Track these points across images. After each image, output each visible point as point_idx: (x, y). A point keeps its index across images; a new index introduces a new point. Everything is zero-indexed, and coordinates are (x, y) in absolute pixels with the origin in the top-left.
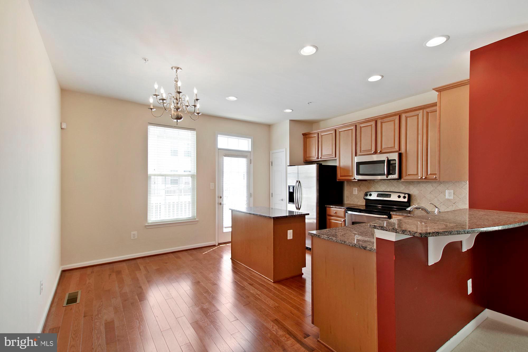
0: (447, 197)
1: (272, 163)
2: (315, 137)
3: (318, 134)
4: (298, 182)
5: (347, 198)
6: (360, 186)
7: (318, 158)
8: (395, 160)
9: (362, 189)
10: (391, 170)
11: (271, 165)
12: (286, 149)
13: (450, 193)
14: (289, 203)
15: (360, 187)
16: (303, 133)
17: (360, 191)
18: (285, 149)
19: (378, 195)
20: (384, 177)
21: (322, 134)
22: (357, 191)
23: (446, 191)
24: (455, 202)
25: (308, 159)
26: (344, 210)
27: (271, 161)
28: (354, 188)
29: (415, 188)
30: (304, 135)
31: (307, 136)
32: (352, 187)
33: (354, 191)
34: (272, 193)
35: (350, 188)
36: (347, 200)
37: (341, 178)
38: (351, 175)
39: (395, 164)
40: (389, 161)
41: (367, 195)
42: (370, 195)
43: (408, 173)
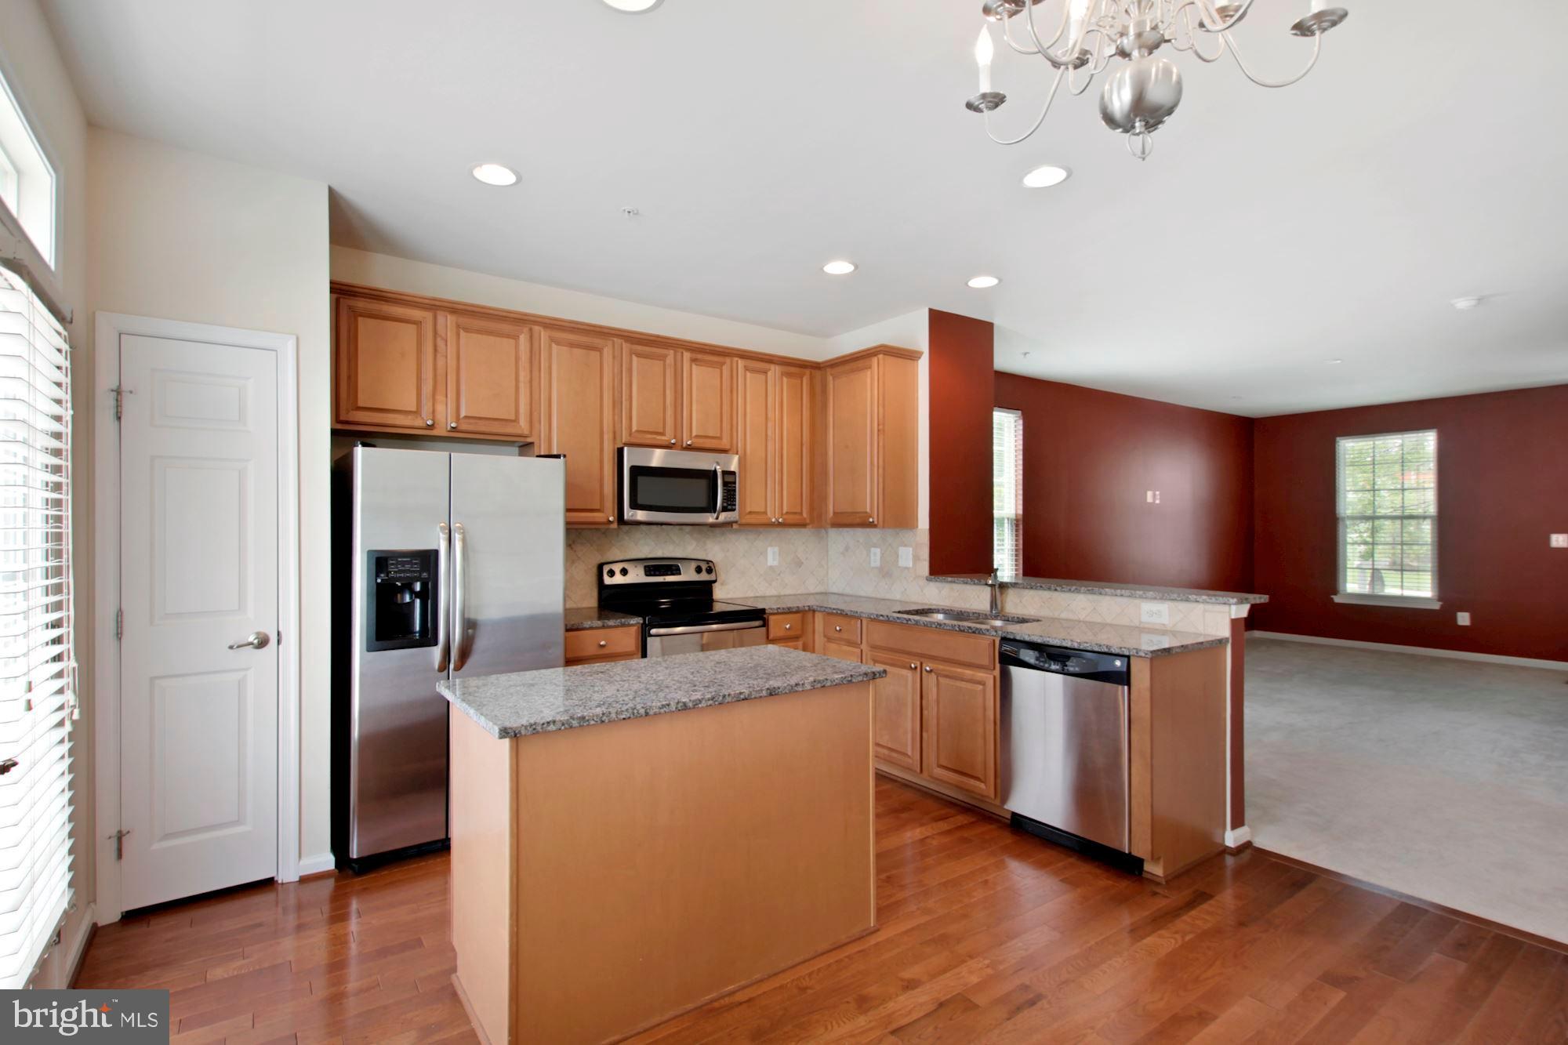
0: (770, 561)
1: (120, 404)
2: (415, 323)
3: (435, 315)
4: (457, 535)
8: (735, 473)
10: (727, 499)
11: (112, 414)
12: (298, 340)
13: (774, 554)
18: (291, 338)
19: (649, 571)
20: (710, 518)
21: (462, 326)
23: (767, 550)
24: (780, 573)
25: (361, 418)
26: (636, 628)
30: (336, 288)
31: (359, 303)
38: (598, 508)
39: (735, 483)
40: (724, 473)
41: (612, 573)
42: (624, 572)
43: (748, 510)
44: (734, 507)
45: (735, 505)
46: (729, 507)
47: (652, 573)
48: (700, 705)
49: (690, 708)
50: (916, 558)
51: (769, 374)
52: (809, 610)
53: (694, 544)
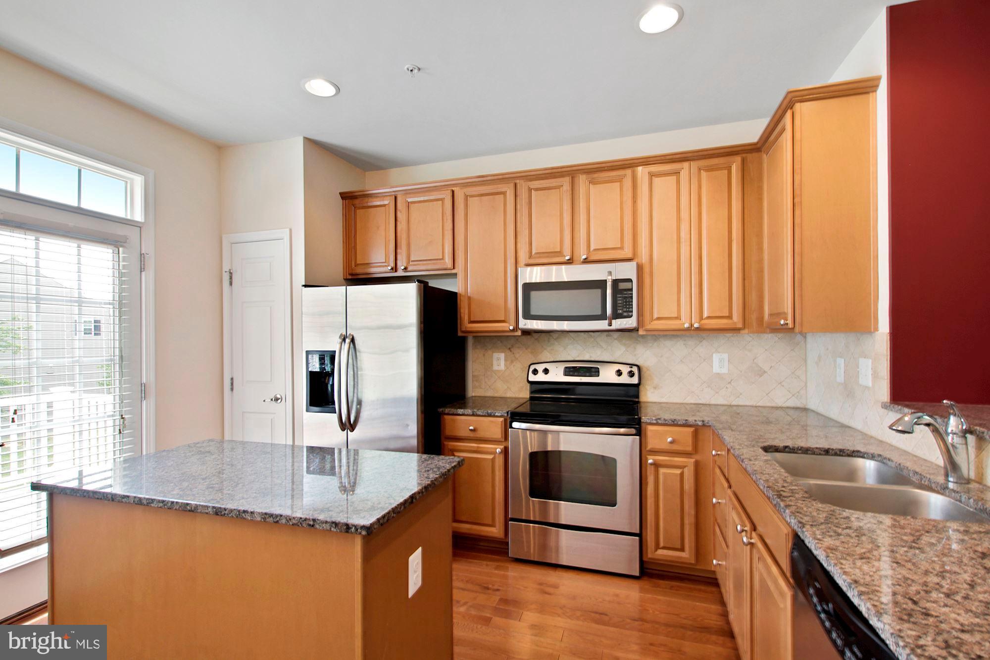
0: (716, 368)
1: (231, 278)
2: (384, 205)
3: (396, 198)
4: (348, 341)
5: (476, 381)
6: (512, 349)
7: (395, 269)
8: (630, 280)
9: (517, 356)
10: (620, 307)
11: (228, 283)
12: (291, 230)
13: (722, 361)
14: (307, 411)
15: (511, 351)
16: (342, 191)
17: (512, 362)
18: (288, 231)
19: (569, 371)
20: (602, 325)
21: (410, 200)
22: (502, 362)
23: (713, 356)
24: (731, 381)
25: (359, 270)
26: (502, 419)
27: (226, 268)
28: (496, 355)
29: (648, 351)
30: (345, 196)
31: (357, 202)
32: (490, 352)
33: (495, 362)
34: (232, 379)
35: (484, 355)
36: (474, 387)
37: (472, 327)
38: (503, 319)
39: (631, 290)
40: (615, 282)
41: (535, 372)
42: (546, 371)
43: (655, 316)
44: (630, 314)
45: (632, 312)
46: (625, 314)
47: (571, 373)
48: (152, 505)
49: (144, 505)
50: (875, 375)
51: (682, 173)
52: (704, 425)
53: (623, 349)
